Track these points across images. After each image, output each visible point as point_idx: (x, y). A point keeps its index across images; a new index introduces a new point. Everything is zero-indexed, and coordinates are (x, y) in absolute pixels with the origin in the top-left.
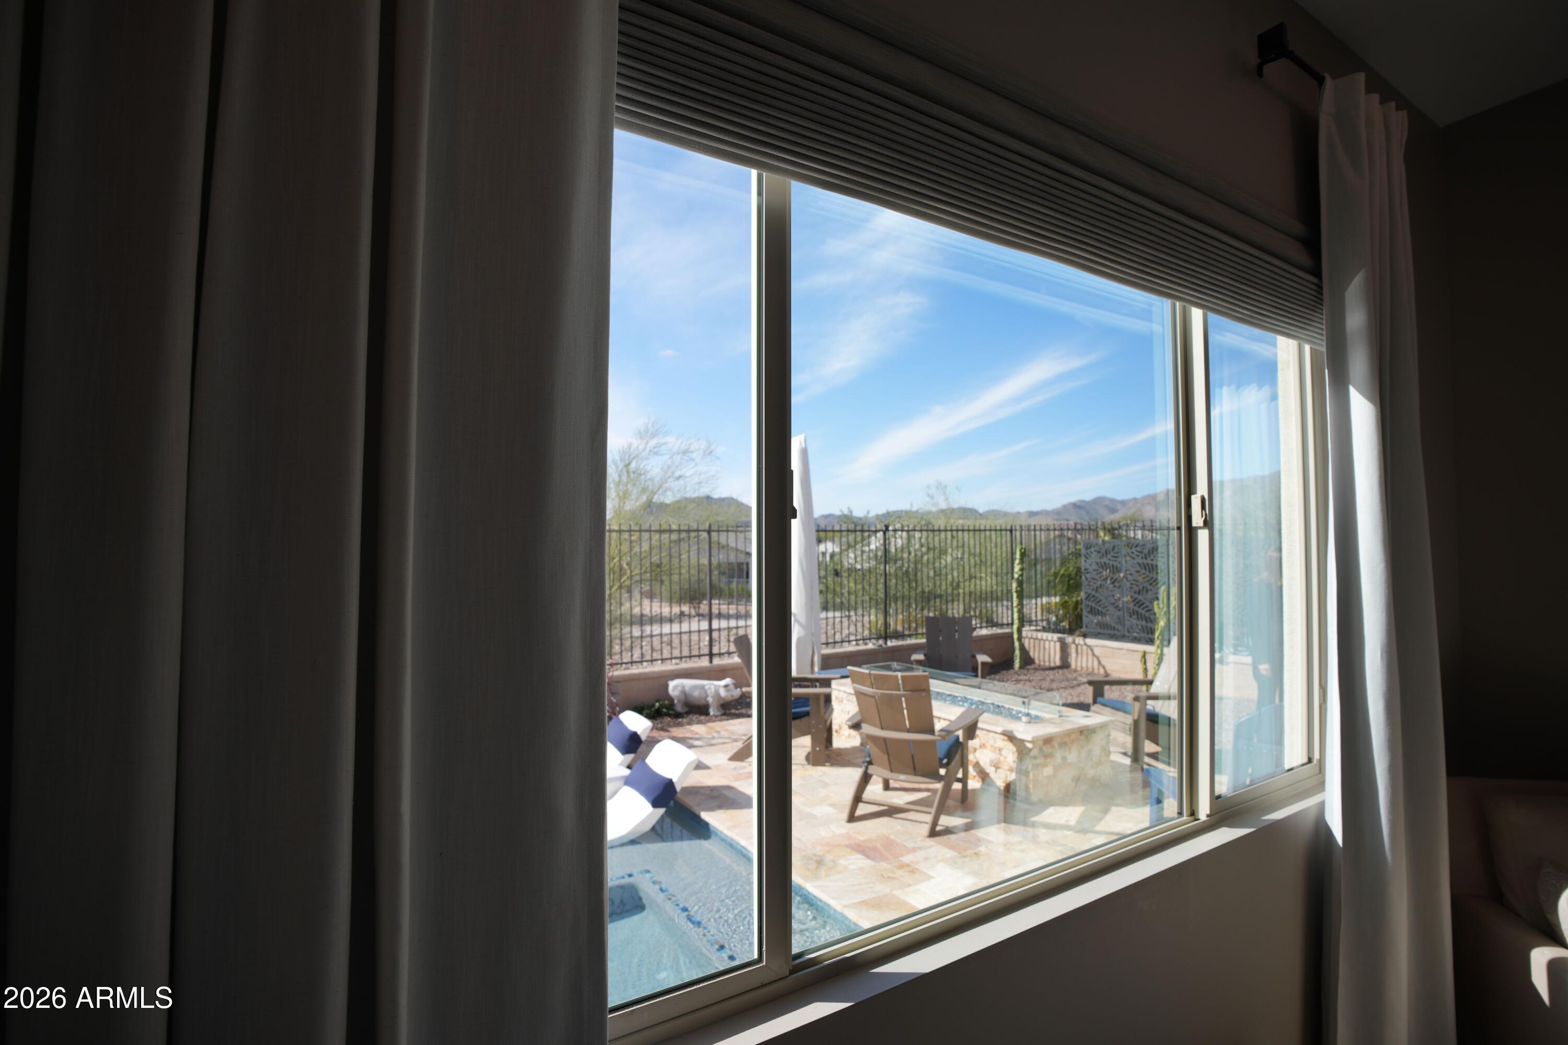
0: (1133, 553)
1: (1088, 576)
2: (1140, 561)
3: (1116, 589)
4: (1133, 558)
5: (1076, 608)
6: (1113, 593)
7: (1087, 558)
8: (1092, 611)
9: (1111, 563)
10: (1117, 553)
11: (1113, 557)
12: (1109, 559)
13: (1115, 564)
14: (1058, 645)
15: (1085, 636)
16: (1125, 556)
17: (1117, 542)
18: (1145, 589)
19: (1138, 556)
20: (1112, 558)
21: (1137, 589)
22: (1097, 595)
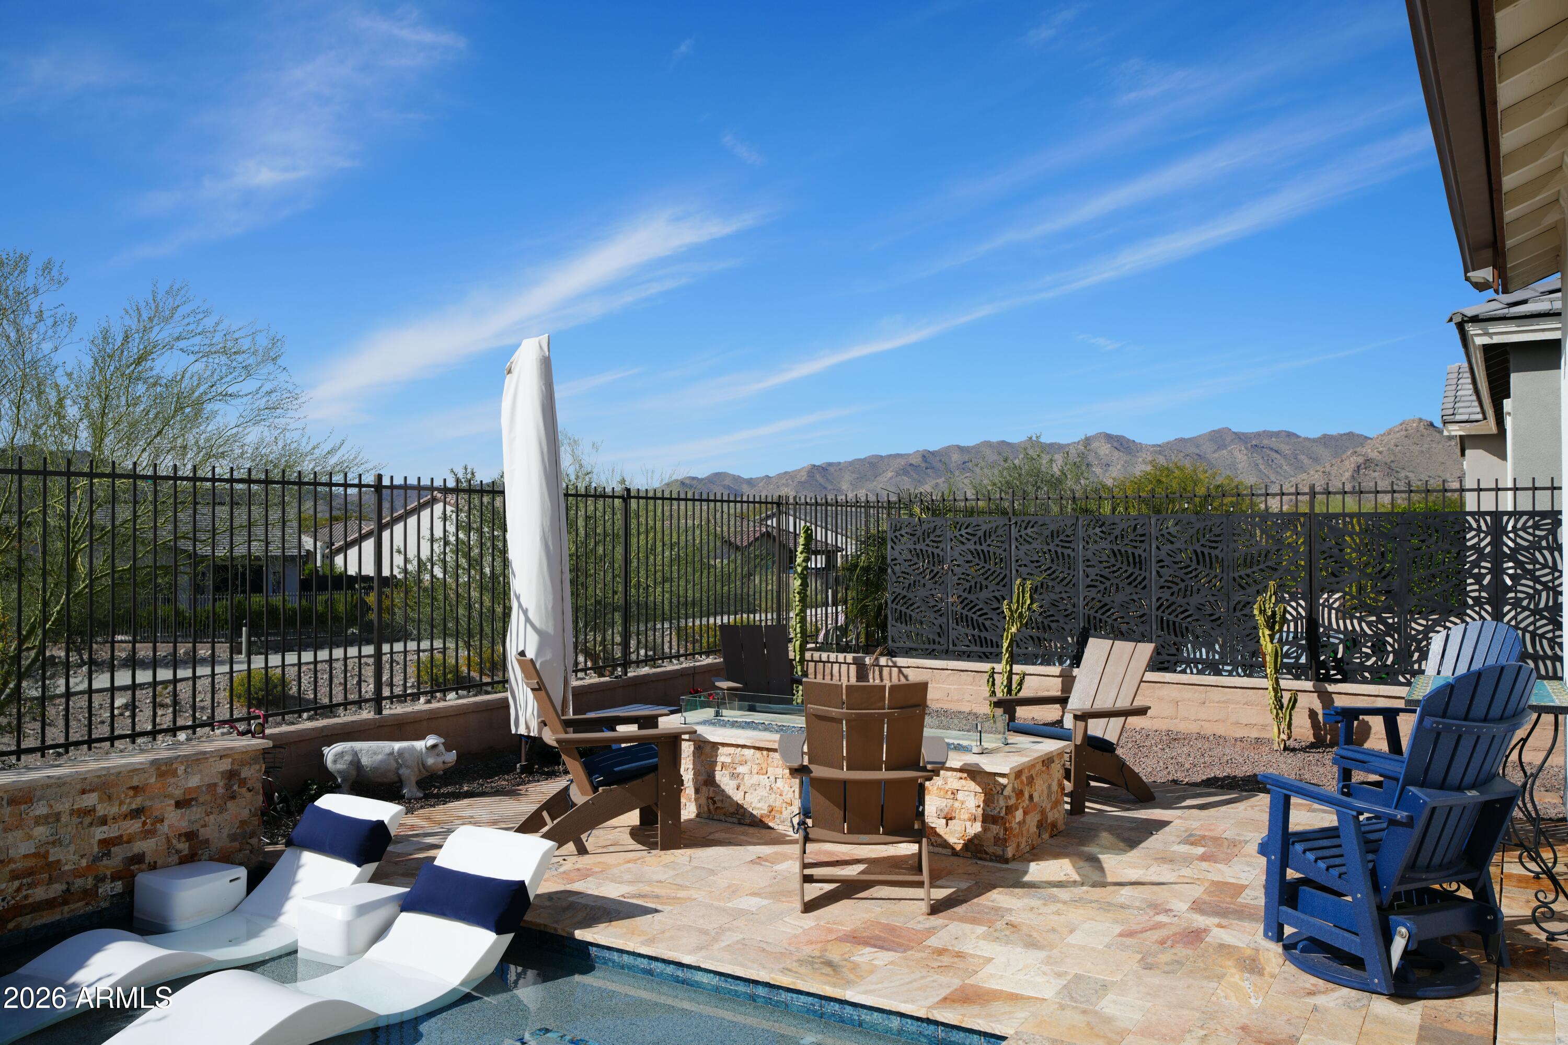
0: (962, 536)
1: (897, 568)
2: (972, 548)
3: (937, 586)
4: (963, 543)
5: (878, 614)
6: (933, 592)
7: (895, 543)
8: (902, 618)
9: (930, 550)
10: (939, 536)
11: (933, 541)
12: (928, 545)
13: (936, 551)
14: (853, 668)
15: (891, 654)
16: (951, 540)
17: (939, 521)
18: (978, 586)
19: (969, 540)
20: (931, 544)
21: (968, 585)
22: (910, 595)
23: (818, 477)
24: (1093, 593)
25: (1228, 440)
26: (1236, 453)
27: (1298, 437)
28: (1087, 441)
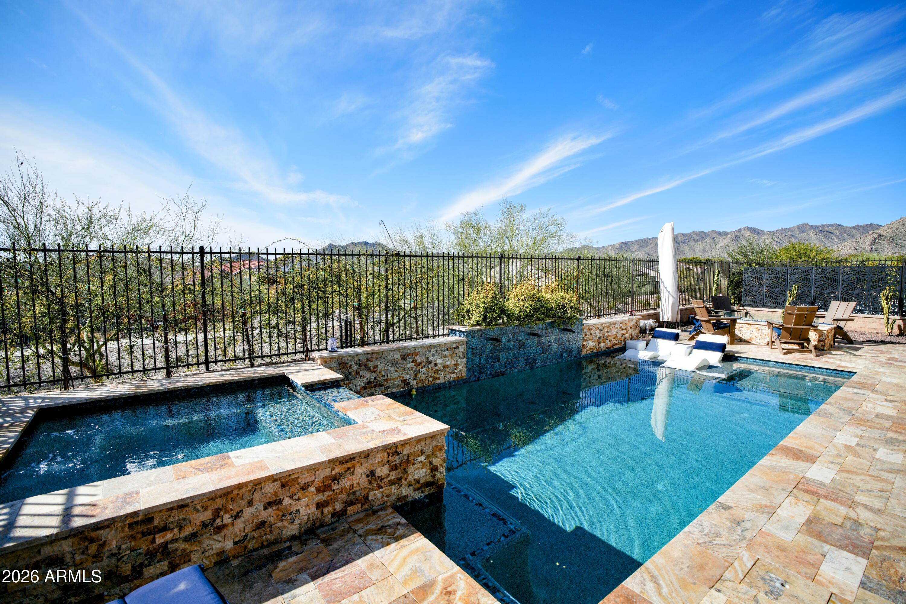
1: (746, 282)
2: (774, 276)
3: (760, 287)
4: (770, 274)
5: (739, 294)
8: (747, 296)
10: (762, 272)
13: (760, 277)
15: (743, 306)
16: (766, 273)
17: (762, 268)
18: (775, 287)
21: (772, 287)
22: (751, 289)
23: (624, 246)
24: (817, 289)
25: (807, 228)
26: (811, 234)
27: (843, 226)
28: (740, 230)
